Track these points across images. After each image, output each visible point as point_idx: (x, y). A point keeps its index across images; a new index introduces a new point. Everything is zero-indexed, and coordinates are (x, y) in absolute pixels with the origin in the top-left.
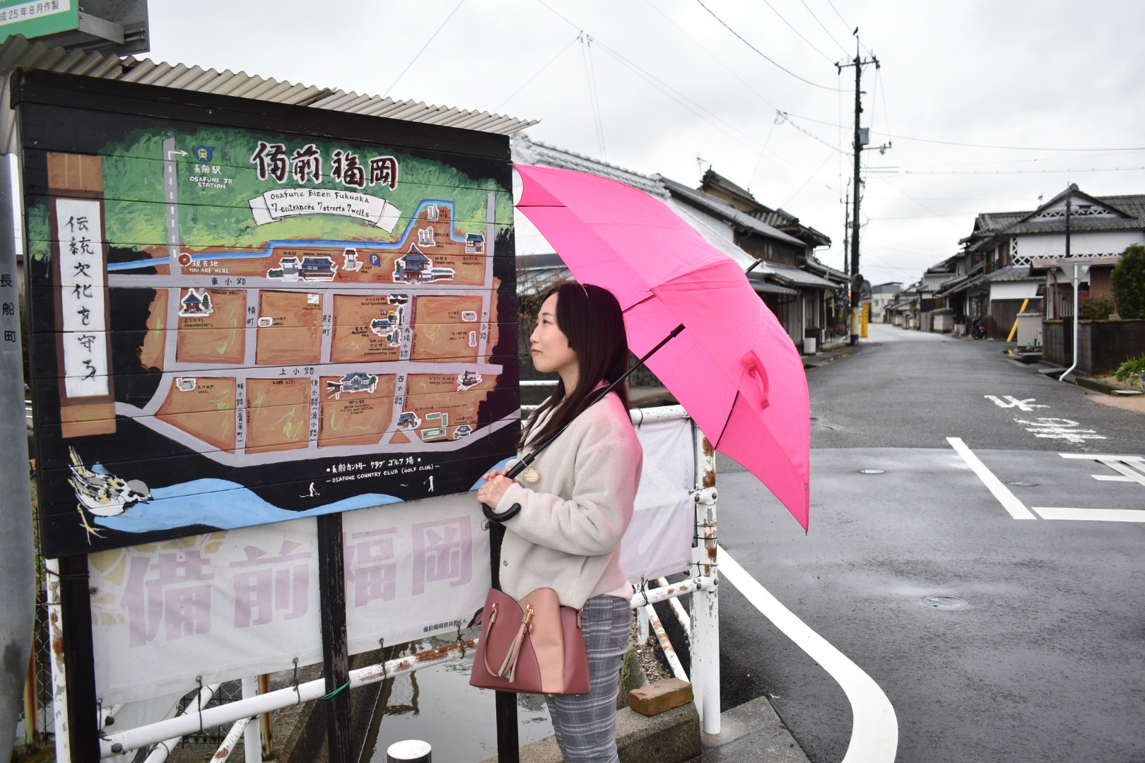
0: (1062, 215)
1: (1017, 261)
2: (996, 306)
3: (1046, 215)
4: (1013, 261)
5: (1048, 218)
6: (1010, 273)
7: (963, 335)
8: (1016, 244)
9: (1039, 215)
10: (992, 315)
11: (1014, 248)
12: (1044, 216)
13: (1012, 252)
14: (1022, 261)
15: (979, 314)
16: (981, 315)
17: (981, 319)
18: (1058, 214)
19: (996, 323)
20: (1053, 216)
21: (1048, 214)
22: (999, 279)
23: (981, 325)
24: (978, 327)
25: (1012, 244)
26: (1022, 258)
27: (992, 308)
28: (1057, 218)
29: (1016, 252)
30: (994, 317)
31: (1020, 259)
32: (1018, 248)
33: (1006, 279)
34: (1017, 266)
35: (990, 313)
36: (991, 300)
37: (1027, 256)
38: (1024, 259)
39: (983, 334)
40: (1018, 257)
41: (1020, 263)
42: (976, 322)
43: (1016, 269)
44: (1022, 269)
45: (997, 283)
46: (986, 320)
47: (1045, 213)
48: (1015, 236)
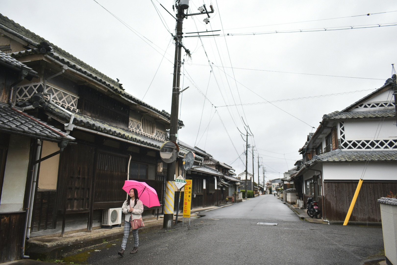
0: (390, 105)
1: (346, 145)
2: (328, 187)
3: (367, 106)
4: (342, 145)
5: (369, 109)
6: (340, 155)
7: (302, 208)
8: (343, 129)
9: (361, 106)
10: (326, 195)
11: (341, 133)
12: (365, 107)
13: (340, 137)
14: (350, 145)
15: (313, 194)
16: (315, 194)
17: (314, 198)
18: (377, 104)
19: (330, 204)
20: (373, 106)
21: (369, 105)
22: (331, 160)
23: (315, 205)
24: (312, 207)
25: (339, 129)
26: (350, 142)
27: (325, 189)
28: (378, 108)
29: (344, 137)
30: (328, 198)
31: (348, 143)
32: (345, 133)
33: (337, 160)
34: (346, 149)
35: (323, 193)
36: (323, 181)
37: (354, 140)
38: (352, 143)
39: (318, 213)
40: (345, 141)
41: (348, 147)
42: (310, 201)
43: (345, 152)
44: (351, 152)
45: (329, 163)
46: (320, 200)
47: (366, 104)
48: (342, 122)
